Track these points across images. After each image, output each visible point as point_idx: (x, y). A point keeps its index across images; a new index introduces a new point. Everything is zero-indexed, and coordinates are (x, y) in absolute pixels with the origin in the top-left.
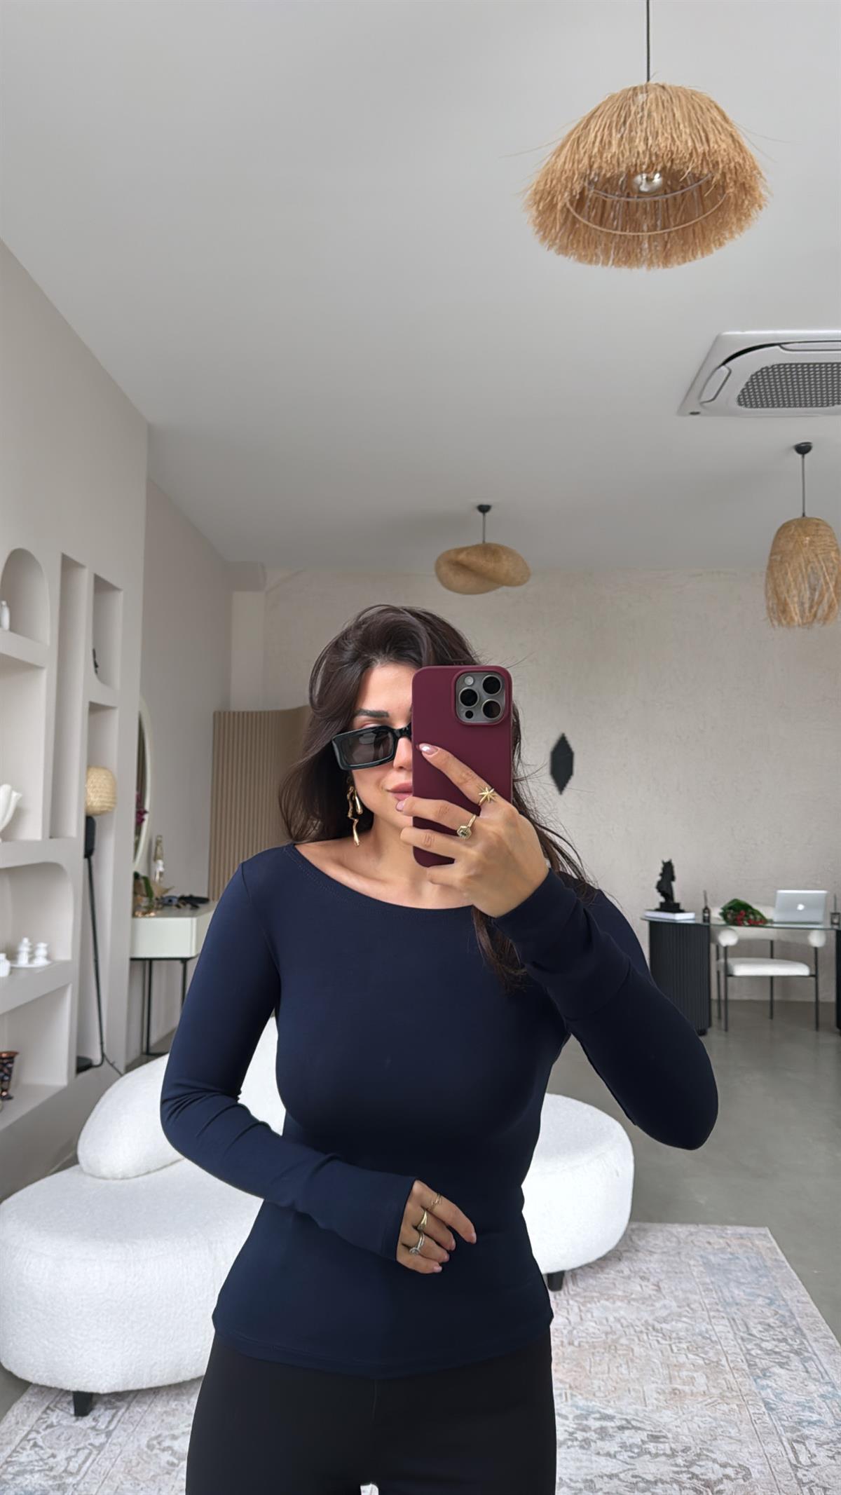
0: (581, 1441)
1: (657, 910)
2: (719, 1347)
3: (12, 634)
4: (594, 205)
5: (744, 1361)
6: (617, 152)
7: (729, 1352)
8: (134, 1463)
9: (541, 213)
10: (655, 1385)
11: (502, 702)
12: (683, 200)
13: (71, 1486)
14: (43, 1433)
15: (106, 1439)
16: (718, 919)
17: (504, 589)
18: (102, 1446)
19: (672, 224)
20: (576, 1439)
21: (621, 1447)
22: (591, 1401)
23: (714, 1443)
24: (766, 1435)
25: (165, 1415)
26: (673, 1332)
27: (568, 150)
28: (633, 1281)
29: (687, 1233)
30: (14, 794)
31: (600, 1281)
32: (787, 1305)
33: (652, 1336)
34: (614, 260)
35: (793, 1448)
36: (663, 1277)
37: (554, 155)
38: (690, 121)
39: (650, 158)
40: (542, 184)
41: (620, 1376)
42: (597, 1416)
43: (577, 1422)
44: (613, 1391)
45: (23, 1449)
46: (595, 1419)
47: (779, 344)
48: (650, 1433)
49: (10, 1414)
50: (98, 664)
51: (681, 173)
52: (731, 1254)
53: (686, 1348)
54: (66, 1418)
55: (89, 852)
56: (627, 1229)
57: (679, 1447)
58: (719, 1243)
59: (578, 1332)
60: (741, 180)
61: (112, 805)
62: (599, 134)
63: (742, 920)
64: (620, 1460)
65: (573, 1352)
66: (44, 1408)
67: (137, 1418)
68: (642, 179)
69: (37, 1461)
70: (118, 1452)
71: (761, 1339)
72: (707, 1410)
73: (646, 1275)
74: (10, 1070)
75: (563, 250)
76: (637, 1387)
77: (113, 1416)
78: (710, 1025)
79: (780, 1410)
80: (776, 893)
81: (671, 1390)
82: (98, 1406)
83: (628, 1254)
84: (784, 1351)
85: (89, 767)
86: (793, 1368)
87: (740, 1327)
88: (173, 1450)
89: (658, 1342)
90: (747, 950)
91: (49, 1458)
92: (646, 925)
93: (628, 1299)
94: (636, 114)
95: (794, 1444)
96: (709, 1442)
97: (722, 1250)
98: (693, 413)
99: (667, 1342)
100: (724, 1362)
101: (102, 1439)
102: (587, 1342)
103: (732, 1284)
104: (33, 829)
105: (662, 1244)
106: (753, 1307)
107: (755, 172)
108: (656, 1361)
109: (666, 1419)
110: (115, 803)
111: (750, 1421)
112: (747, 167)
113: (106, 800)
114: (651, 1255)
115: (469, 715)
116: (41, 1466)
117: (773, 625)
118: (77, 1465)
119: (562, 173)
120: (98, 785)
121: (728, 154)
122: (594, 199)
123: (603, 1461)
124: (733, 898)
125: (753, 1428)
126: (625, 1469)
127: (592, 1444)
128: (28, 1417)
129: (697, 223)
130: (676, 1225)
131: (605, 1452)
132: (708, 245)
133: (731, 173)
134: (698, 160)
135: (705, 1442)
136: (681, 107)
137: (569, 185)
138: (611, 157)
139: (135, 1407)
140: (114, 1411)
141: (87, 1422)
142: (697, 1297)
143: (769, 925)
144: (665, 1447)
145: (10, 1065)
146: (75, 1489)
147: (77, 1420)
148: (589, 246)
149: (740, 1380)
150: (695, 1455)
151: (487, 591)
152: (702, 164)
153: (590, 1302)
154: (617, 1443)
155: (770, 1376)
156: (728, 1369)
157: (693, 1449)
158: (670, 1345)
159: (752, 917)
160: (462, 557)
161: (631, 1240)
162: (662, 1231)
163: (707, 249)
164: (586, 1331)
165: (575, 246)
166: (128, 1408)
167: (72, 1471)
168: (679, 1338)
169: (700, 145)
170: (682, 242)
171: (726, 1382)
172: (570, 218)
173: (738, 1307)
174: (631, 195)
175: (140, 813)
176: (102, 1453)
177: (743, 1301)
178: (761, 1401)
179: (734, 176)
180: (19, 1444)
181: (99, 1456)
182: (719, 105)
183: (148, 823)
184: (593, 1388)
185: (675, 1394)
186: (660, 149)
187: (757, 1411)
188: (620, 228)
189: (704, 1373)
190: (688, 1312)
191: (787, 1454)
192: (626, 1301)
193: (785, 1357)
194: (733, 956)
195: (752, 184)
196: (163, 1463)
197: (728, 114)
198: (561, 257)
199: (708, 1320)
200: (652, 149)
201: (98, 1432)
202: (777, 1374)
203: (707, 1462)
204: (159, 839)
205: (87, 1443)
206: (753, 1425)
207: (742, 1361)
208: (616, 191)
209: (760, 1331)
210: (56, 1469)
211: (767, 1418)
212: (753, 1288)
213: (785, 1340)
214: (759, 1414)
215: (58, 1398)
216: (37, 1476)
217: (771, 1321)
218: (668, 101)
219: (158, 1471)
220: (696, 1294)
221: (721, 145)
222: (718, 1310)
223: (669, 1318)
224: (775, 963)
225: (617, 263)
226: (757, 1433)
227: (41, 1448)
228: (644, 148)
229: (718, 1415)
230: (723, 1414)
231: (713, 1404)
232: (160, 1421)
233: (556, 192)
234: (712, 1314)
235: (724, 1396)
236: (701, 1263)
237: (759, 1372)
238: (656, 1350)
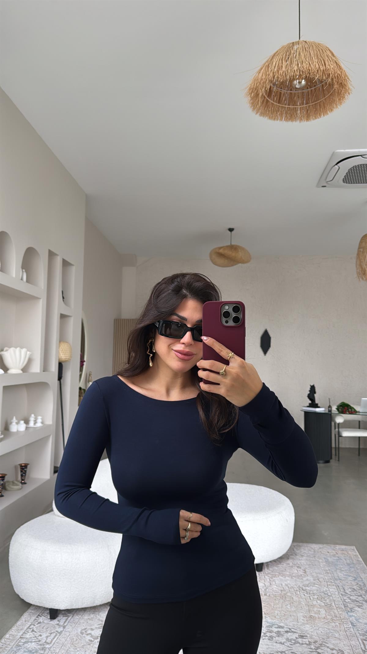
0: (269, 637)
1: (308, 407)
2: (331, 598)
3: (27, 283)
4: (276, 95)
5: (343, 604)
6: (285, 70)
7: (336, 600)
8: (75, 640)
9: (252, 98)
10: (303, 614)
11: (241, 317)
12: (315, 92)
13: (48, 649)
14: (37, 626)
15: (63, 629)
16: (335, 411)
17: (240, 264)
18: (61, 632)
19: (310, 102)
20: (267, 636)
21: (287, 640)
22: (274, 620)
23: (328, 639)
24: (352, 637)
25: (88, 620)
26: (311, 591)
27: (264, 70)
28: (294, 568)
29: (318, 548)
30: (28, 353)
31: (280, 568)
32: (362, 580)
33: (301, 592)
34: (285, 118)
35: (363, 643)
36: (307, 567)
37: (257, 73)
38: (317, 56)
39: (300, 73)
40: (253, 85)
41: (287, 609)
42: (276, 626)
43: (267, 628)
44: (283, 616)
45: (28, 632)
46: (275, 627)
47: (361, 156)
48: (300, 634)
49: (22, 617)
50: (64, 297)
51: (314, 79)
52: (338, 557)
53: (316, 598)
54: (47, 620)
55: (60, 378)
56: (291, 545)
57: (312, 641)
58: (333, 553)
59: (269, 590)
60: (340, 81)
61: (70, 358)
62: (277, 63)
63: (346, 411)
64: (286, 645)
65: (266, 599)
66: (37, 615)
67: (77, 621)
68: (297, 82)
69: (33, 637)
70: (68, 635)
71: (350, 595)
72: (325, 625)
73: (300, 566)
74: (26, 471)
75: (262, 114)
76: (294, 614)
77: (66, 620)
78: (331, 458)
79: (358, 626)
80: (361, 400)
81: (309, 616)
82: (60, 615)
83: (292, 557)
84: (360, 600)
85: (60, 342)
86: (365, 608)
87: (341, 590)
88: (91, 635)
89: (304, 595)
90: (348, 425)
91: (39, 636)
92: (303, 413)
93: (291, 576)
94: (293, 54)
95: (364, 641)
96: (326, 639)
97: (334, 556)
98: (323, 187)
99: (309, 595)
100: (333, 605)
101: (61, 629)
102: (273, 594)
103: (338, 571)
104: (36, 368)
105: (307, 553)
106: (347, 581)
107: (346, 78)
108: (303, 603)
109: (307, 629)
110: (71, 357)
111: (344, 631)
112: (343, 76)
113: (67, 356)
114: (302, 557)
115: (227, 322)
116: (35, 640)
117: (359, 280)
118: (50, 640)
119: (261, 80)
120: (64, 349)
121: (334, 70)
122: (276, 92)
123: (278, 645)
124: (342, 401)
125: (345, 634)
126: (288, 649)
127: (274, 638)
128: (30, 619)
129: (321, 101)
130: (314, 544)
131: (280, 642)
132: (326, 111)
133: (336, 79)
134: (321, 73)
135: (324, 639)
136: (314, 51)
137: (264, 85)
138: (282, 73)
139: (75, 616)
140: (66, 618)
141: (55, 622)
142: (322, 576)
143: (358, 413)
144: (306, 641)
145: (25, 469)
146: (50, 650)
147: (51, 621)
148: (274, 112)
149: (340, 612)
150: (319, 645)
151: (232, 265)
152: (323, 75)
153: (274, 577)
154: (285, 639)
155: (354, 611)
156: (335, 608)
157: (319, 642)
158: (310, 597)
159: (350, 410)
160: (221, 251)
161: (294, 550)
162: (307, 547)
163: (325, 113)
164: (272, 590)
165: (268, 113)
166: (73, 617)
167: (48, 642)
168: (314, 594)
169: (322, 67)
170: (315, 110)
171: (334, 613)
172: (265, 100)
173: (341, 581)
174: (293, 90)
175: (82, 362)
176: (61, 635)
177: (343, 578)
178: (349, 622)
179: (337, 80)
180: (26, 630)
181: (60, 636)
182: (330, 49)
183: (86, 366)
184: (275, 614)
185: (311, 618)
186: (304, 69)
187: (347, 626)
188: (287, 104)
189: (324, 609)
190: (318, 582)
191: (360, 645)
192: (290, 577)
193: (361, 603)
194: (343, 428)
195: (345, 83)
196: (87, 640)
197: (334, 53)
198: (262, 117)
199: (327, 586)
200: (300, 69)
201: (60, 626)
202: (357, 610)
203: (324, 647)
204: (90, 373)
205: (55, 631)
206: (346, 633)
207: (342, 605)
208: (285, 88)
209: (350, 592)
210: (42, 641)
211: (352, 630)
212: (348, 573)
213: (361, 596)
214: (348, 628)
215: (43, 612)
216: (33, 643)
217: (355, 587)
218: (307, 48)
219: (85, 643)
220: (322, 574)
221: (331, 66)
222: (331, 582)
223: (310, 585)
224: (360, 431)
225: (287, 119)
226: (347, 636)
227: (36, 632)
228: (297, 68)
229: (330, 627)
230: (333, 627)
231: (328, 623)
232: (86, 622)
233: (259, 88)
234: (329, 583)
235: (333, 619)
236: (324, 561)
237: (349, 609)
238: (303, 598)
